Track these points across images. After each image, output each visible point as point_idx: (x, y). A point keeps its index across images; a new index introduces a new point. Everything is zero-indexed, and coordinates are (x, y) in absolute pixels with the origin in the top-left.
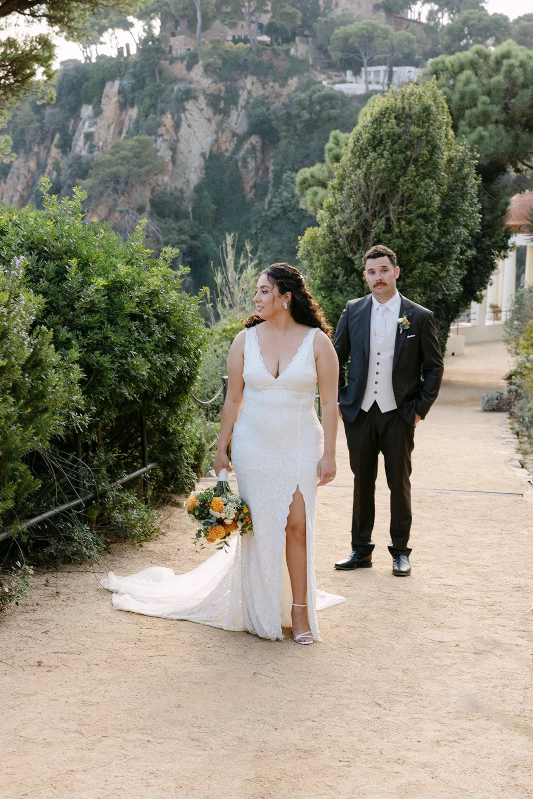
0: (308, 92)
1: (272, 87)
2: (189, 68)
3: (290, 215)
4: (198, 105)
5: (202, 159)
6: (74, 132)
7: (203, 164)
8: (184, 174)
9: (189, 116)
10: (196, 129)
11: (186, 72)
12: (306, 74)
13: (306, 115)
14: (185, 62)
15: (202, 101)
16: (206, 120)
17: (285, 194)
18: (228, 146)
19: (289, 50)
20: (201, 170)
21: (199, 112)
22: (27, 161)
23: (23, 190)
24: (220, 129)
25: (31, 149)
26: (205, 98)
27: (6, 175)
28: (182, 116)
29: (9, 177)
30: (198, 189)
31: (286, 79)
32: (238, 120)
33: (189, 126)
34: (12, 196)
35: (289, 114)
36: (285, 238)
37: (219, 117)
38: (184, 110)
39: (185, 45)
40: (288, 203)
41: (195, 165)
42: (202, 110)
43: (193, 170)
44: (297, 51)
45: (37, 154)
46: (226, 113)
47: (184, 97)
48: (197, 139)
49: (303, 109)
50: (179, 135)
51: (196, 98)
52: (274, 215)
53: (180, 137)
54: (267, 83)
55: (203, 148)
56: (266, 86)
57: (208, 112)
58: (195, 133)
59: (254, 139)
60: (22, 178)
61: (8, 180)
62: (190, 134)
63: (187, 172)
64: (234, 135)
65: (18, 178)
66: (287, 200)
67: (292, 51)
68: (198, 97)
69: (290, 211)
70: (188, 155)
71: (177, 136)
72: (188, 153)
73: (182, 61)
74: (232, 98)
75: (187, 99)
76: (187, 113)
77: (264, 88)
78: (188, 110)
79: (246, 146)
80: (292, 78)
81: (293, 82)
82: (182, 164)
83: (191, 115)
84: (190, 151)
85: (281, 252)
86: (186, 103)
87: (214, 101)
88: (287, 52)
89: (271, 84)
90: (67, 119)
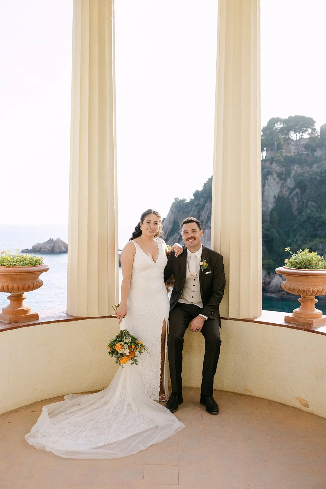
0: (320, 169)
1: (306, 169)
2: (271, 163)
3: (311, 220)
4: (273, 177)
5: (274, 199)
7: (274, 201)
8: (267, 205)
9: (269, 182)
10: (272, 187)
11: (270, 165)
12: (321, 163)
13: (319, 178)
14: (270, 161)
15: (275, 175)
16: (277, 183)
17: (308, 211)
18: (286, 193)
19: (314, 154)
20: (274, 203)
21: (273, 180)
23: (209, 214)
24: (282, 186)
26: (276, 174)
27: (203, 208)
28: (266, 182)
29: (204, 209)
30: (272, 211)
31: (312, 165)
32: (290, 183)
33: (269, 185)
34: (205, 217)
35: (311, 178)
36: (308, 230)
37: (282, 182)
38: (267, 179)
39: (271, 155)
40: (310, 215)
41: (271, 201)
42: (275, 179)
43: (270, 203)
44: (317, 154)
46: (285, 180)
47: (267, 174)
48: (272, 190)
49: (318, 176)
50: (264, 189)
51: (272, 174)
52: (304, 221)
53: (265, 190)
54: (304, 167)
55: (275, 194)
56: (303, 168)
57: (277, 180)
58: (272, 188)
59: (297, 190)
60: (208, 209)
61: (204, 211)
62: (270, 188)
63: (268, 204)
64: (289, 188)
65: (207, 210)
66: (310, 214)
67: (315, 154)
68: (273, 174)
69: (311, 219)
70: (268, 197)
71: (264, 190)
72: (268, 196)
73: (269, 161)
74: (288, 174)
75: (268, 175)
76: (268, 180)
77: (302, 169)
78: (269, 179)
79: (294, 193)
80: (315, 164)
81: (315, 166)
82: (265, 201)
83: (270, 181)
84: (269, 196)
85: (306, 236)
86: (268, 176)
87: (280, 175)
88: (313, 155)
89: (305, 167)
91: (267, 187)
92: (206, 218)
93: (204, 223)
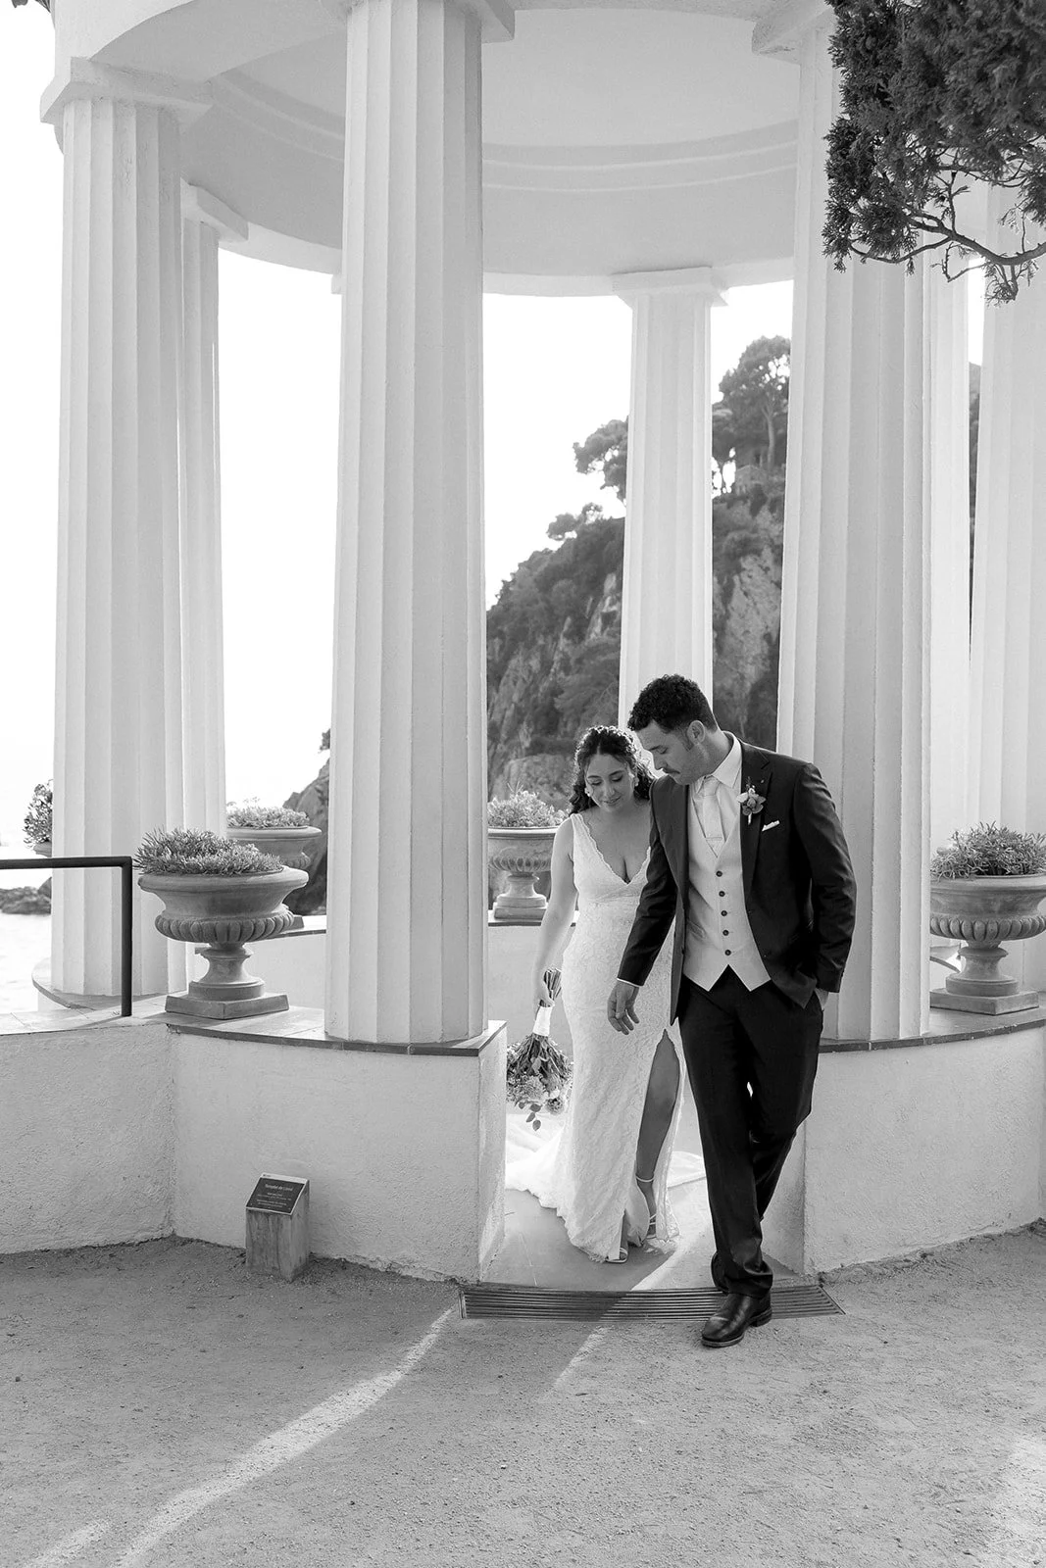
2: (755, 511)
4: (761, 563)
5: (765, 643)
6: (592, 612)
7: (766, 652)
8: (737, 666)
9: (748, 580)
10: (757, 599)
11: (749, 517)
14: (749, 504)
15: (768, 556)
16: (773, 585)
20: (764, 660)
21: (762, 572)
22: (527, 658)
23: (521, 700)
25: (534, 642)
26: (773, 551)
27: (500, 678)
28: (736, 579)
29: (502, 682)
30: (757, 689)
33: (746, 594)
34: (505, 710)
38: (739, 570)
39: (752, 479)
41: (753, 654)
42: (767, 569)
43: (750, 660)
45: (543, 648)
47: (739, 550)
48: (758, 613)
50: (729, 608)
51: (758, 552)
53: (731, 611)
55: (767, 627)
57: (777, 572)
58: (755, 604)
60: (519, 682)
61: (502, 688)
62: (748, 605)
63: (741, 663)
65: (515, 683)
68: (762, 550)
70: (742, 638)
71: (727, 611)
72: (743, 635)
73: (745, 502)
75: (744, 554)
76: (744, 575)
78: (744, 569)
82: (733, 651)
83: (750, 577)
84: (747, 632)
86: (742, 559)
90: (584, 597)
91: (738, 600)
92: (509, 713)
93: (504, 735)
